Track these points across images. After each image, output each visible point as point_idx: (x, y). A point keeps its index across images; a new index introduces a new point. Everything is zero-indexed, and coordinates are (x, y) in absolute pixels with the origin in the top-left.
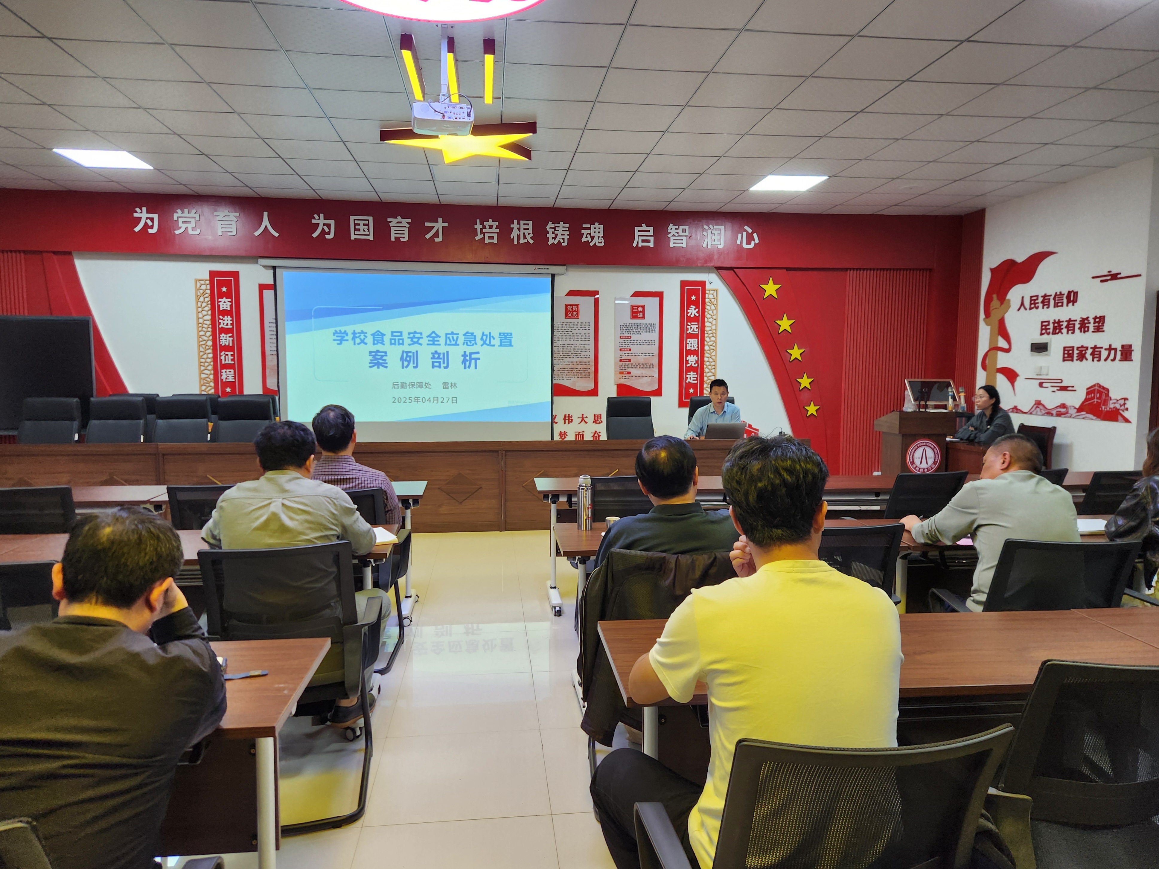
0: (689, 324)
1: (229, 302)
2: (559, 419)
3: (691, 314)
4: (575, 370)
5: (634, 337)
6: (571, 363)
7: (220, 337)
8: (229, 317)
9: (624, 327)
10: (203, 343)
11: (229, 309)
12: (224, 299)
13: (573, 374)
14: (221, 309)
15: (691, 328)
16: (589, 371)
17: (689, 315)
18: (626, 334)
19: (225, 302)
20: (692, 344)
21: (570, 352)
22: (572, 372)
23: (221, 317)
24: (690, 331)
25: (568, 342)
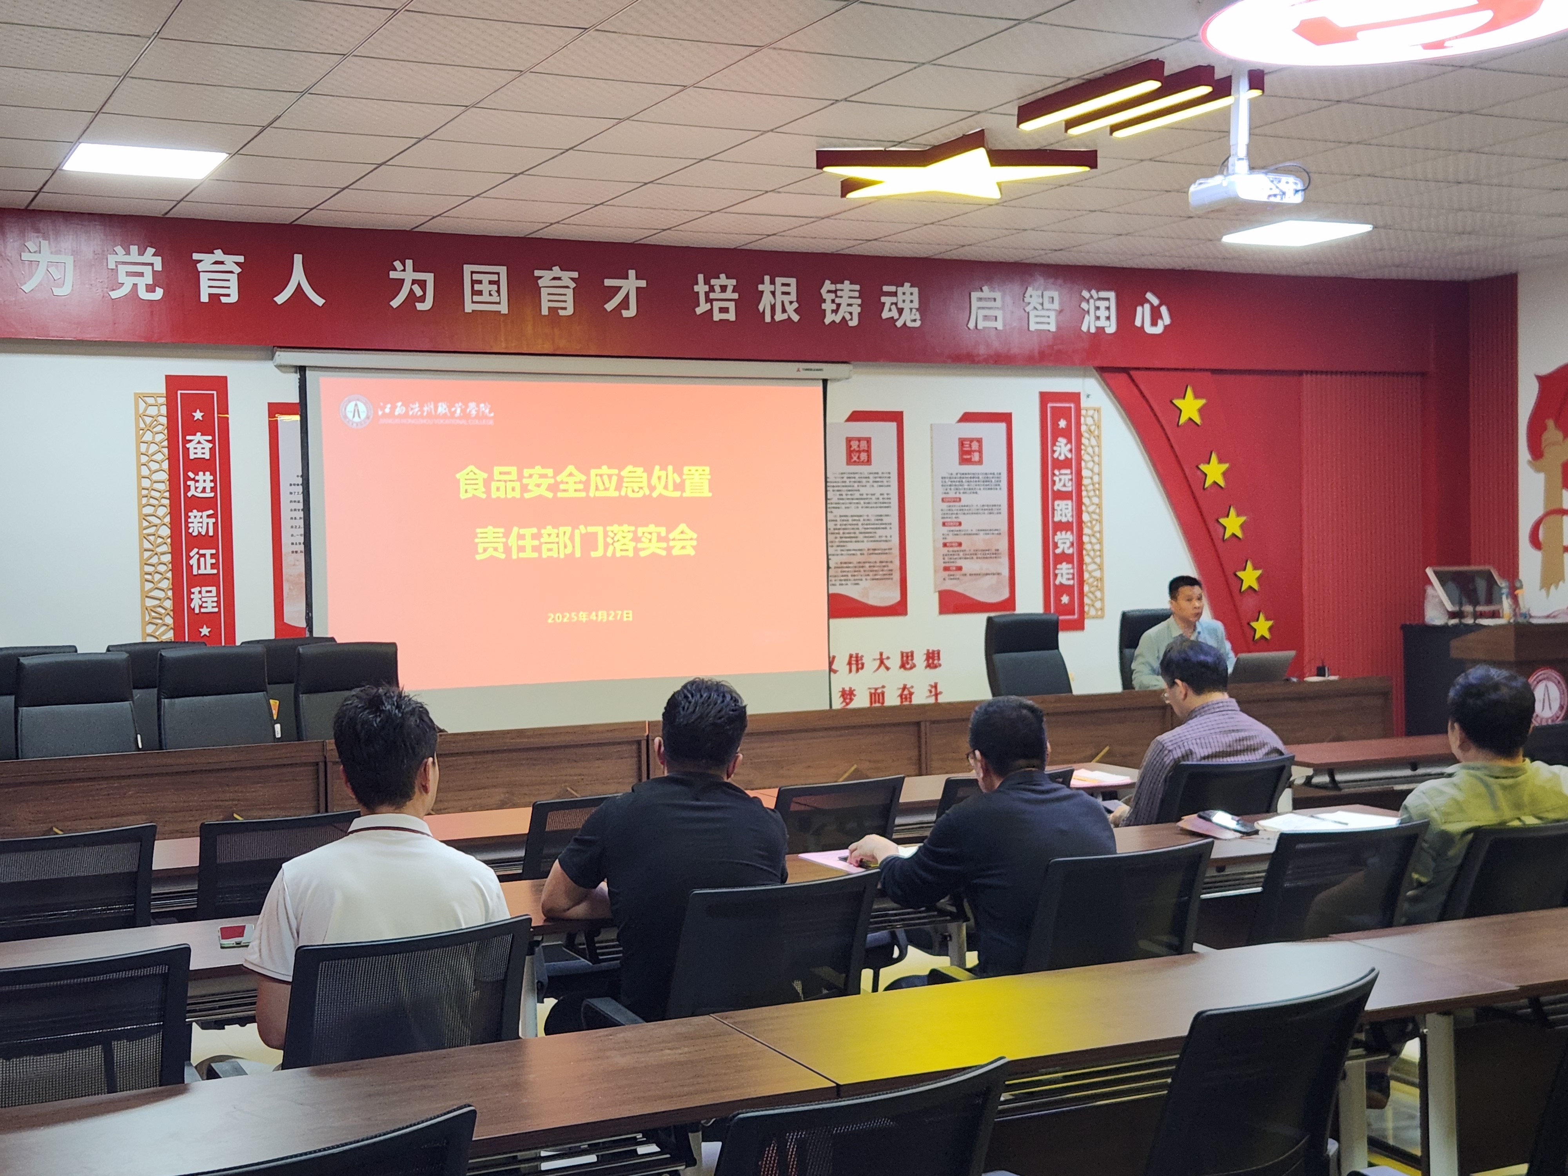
0: (1056, 472)
1: (208, 441)
2: (841, 664)
3: (1060, 454)
4: (867, 565)
5: (966, 499)
6: (858, 553)
7: (187, 517)
8: (208, 473)
9: (949, 481)
10: (152, 530)
11: (207, 456)
12: (198, 436)
13: (862, 573)
14: (192, 456)
15: (1060, 480)
16: (891, 566)
17: (1056, 455)
18: (952, 494)
19: (199, 442)
20: (1064, 511)
21: (857, 531)
22: (862, 569)
23: (191, 475)
24: (1058, 486)
25: (853, 511)
